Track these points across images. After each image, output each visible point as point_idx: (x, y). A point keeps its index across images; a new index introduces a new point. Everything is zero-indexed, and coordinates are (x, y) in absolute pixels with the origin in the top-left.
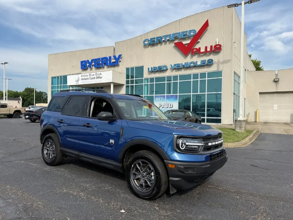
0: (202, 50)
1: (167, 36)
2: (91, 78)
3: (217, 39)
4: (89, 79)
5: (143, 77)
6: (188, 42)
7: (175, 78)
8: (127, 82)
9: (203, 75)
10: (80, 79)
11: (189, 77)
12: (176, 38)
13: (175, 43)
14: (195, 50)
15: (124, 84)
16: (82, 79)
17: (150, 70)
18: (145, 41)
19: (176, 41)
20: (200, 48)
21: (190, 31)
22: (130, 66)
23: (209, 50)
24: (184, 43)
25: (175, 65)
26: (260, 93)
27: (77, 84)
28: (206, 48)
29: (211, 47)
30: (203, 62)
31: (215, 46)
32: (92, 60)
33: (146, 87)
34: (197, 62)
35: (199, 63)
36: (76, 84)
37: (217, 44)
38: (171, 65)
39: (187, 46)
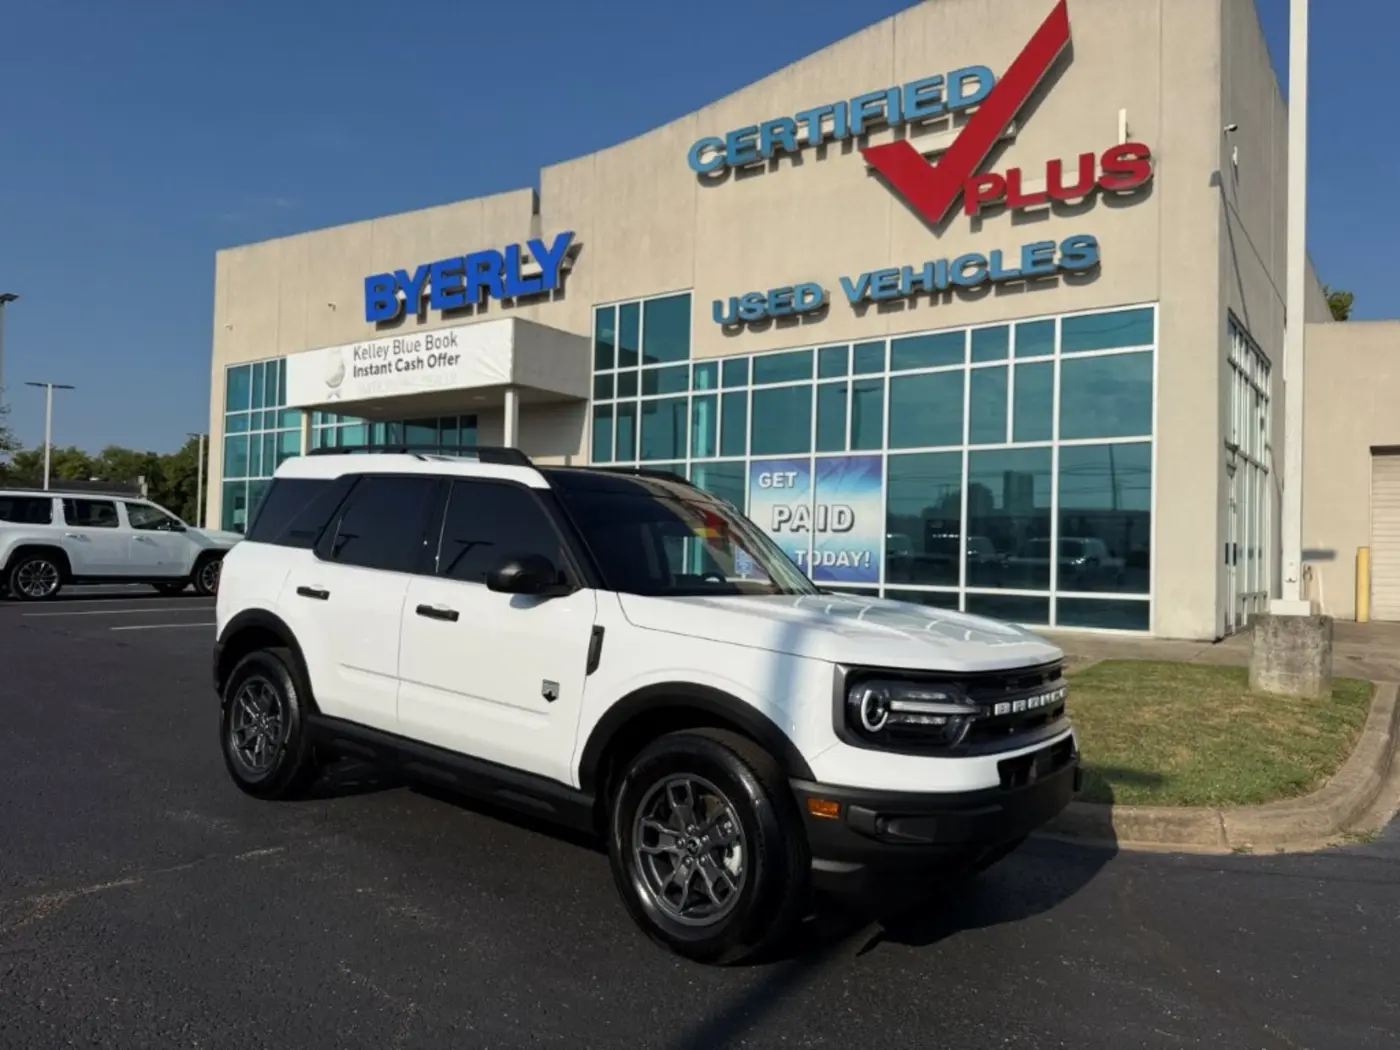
0: (1034, 184)
1: (823, 114)
2: (401, 365)
3: (1123, 114)
4: (393, 368)
5: (687, 357)
6: (944, 139)
7: (869, 356)
8: (603, 387)
9: (1035, 335)
10: (349, 371)
12: (874, 123)
13: (871, 155)
14: (985, 187)
16: (357, 372)
17: (726, 313)
18: (700, 149)
19: (883, 139)
20: (1015, 175)
21: (961, 77)
22: (615, 298)
23: (1070, 178)
24: (923, 144)
25: (868, 280)
26: (1376, 451)
27: (334, 399)
28: (1054, 169)
29: (1087, 161)
30: (1037, 254)
31: (1111, 156)
32: (425, 271)
33: (703, 408)
34: (998, 255)
35: (1012, 263)
36: (330, 397)
37: (1122, 140)
38: (845, 281)
39: (939, 165)
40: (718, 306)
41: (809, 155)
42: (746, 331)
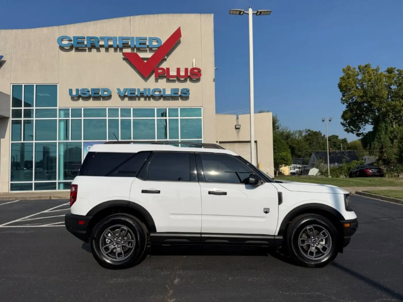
0: (173, 73)
1: (110, 39)
3: (194, 60)
5: (56, 106)
6: (149, 55)
7: (126, 112)
8: (17, 114)
9: (174, 111)
11: (150, 112)
12: (126, 46)
13: (124, 54)
14: (160, 71)
15: (7, 116)
17: (74, 93)
18: (62, 39)
19: (128, 51)
20: (168, 69)
21: (152, 39)
22: (23, 81)
24: (142, 55)
25: (126, 90)
28: (178, 70)
29: (186, 70)
30: (175, 91)
33: (62, 124)
34: (164, 90)
35: (168, 92)
37: (194, 67)
38: (118, 89)
39: (147, 62)
40: (71, 91)
41: (103, 50)
42: (81, 100)
